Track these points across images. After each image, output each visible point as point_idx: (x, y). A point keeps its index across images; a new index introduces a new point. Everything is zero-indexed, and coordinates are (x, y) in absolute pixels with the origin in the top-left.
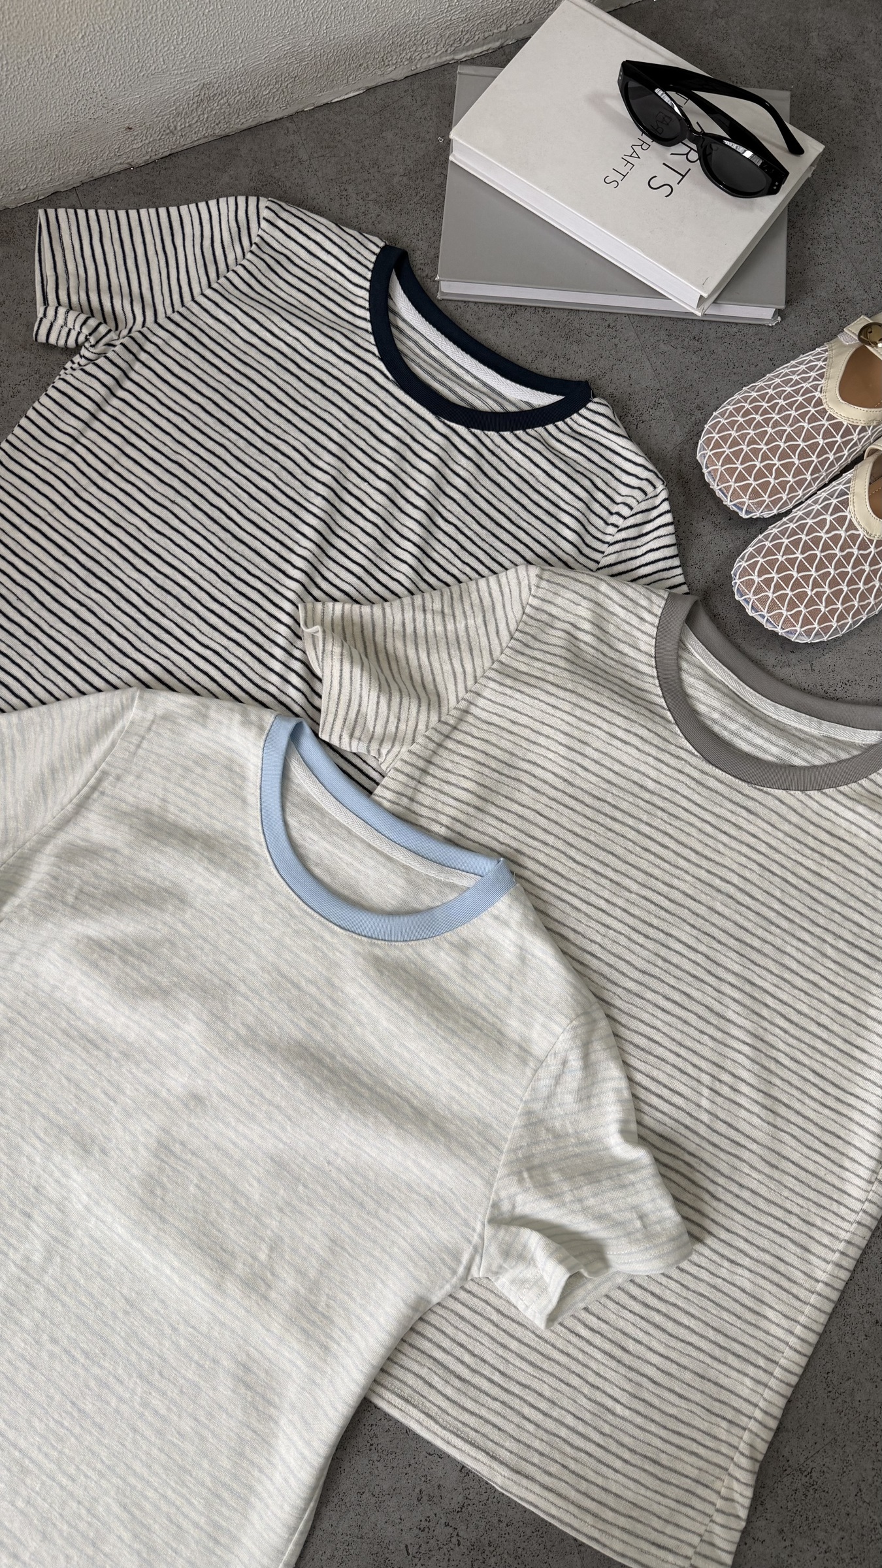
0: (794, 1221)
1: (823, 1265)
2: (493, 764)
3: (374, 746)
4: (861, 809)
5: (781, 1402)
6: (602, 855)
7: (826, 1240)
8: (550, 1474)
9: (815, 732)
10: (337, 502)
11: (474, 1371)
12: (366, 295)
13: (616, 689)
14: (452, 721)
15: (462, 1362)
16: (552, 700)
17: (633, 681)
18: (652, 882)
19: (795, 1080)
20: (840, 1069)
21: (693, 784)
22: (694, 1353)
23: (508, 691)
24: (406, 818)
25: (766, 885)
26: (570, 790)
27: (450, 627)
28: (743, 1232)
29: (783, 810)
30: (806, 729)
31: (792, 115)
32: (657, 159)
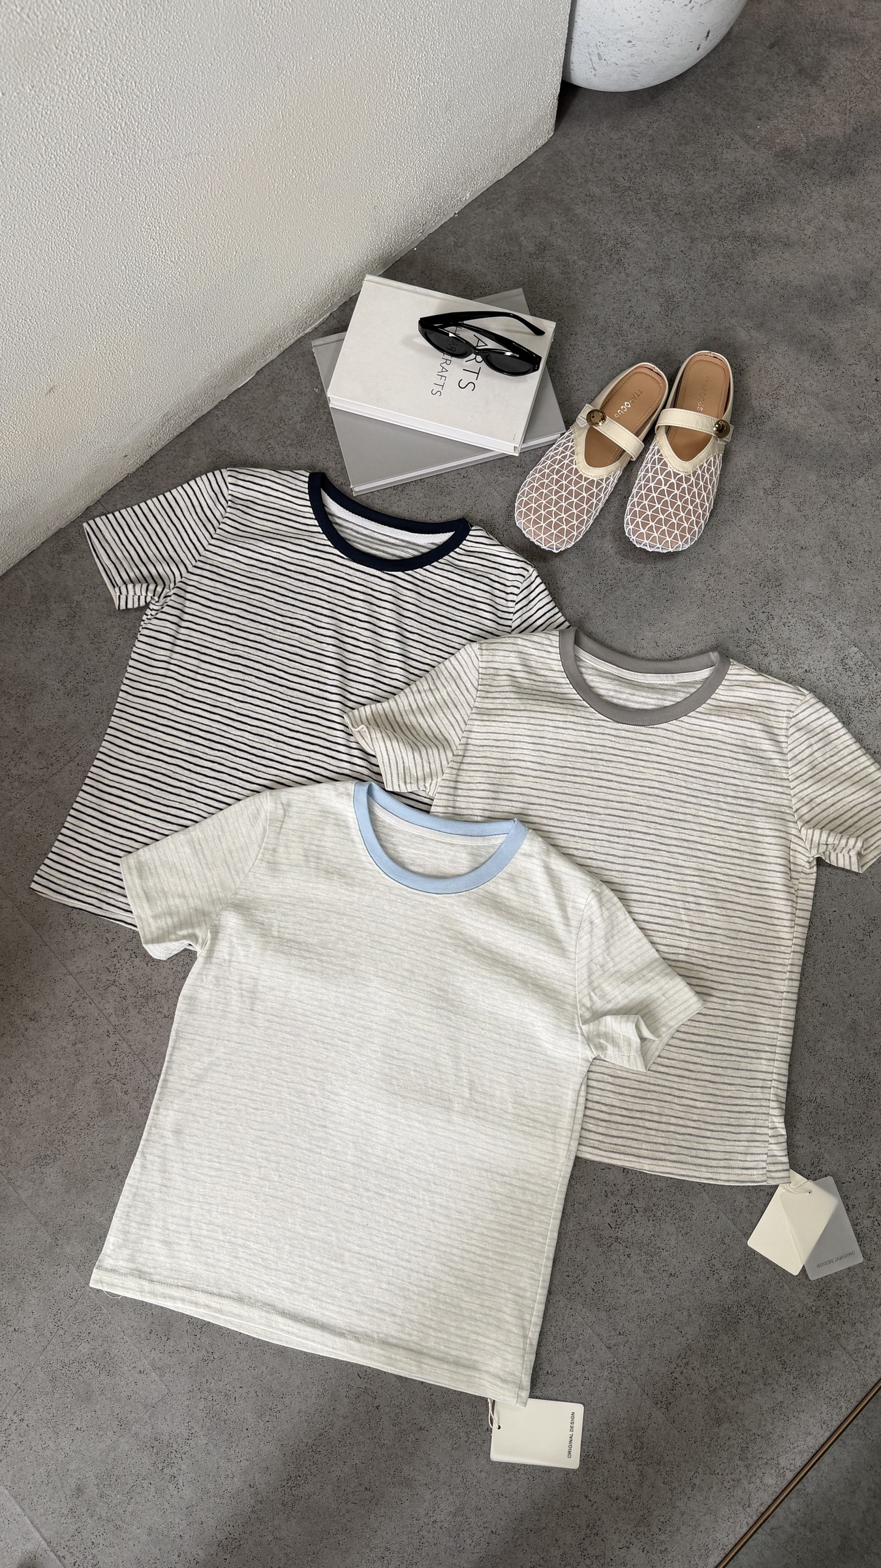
0: (757, 965)
1: (782, 982)
2: (494, 769)
3: (421, 783)
4: (713, 718)
5: (786, 1066)
6: (576, 799)
7: (779, 968)
8: (673, 1154)
9: (672, 683)
10: (342, 645)
11: (611, 1114)
12: (311, 510)
13: (549, 699)
14: (461, 753)
15: (602, 1112)
16: (515, 720)
17: (557, 690)
18: (610, 804)
19: (730, 886)
20: (753, 870)
21: (613, 738)
22: (729, 1058)
23: (487, 723)
24: (454, 819)
25: (675, 782)
26: (544, 768)
27: (438, 696)
28: (732, 981)
29: (670, 735)
30: (666, 682)
31: (527, 299)
32: (458, 368)
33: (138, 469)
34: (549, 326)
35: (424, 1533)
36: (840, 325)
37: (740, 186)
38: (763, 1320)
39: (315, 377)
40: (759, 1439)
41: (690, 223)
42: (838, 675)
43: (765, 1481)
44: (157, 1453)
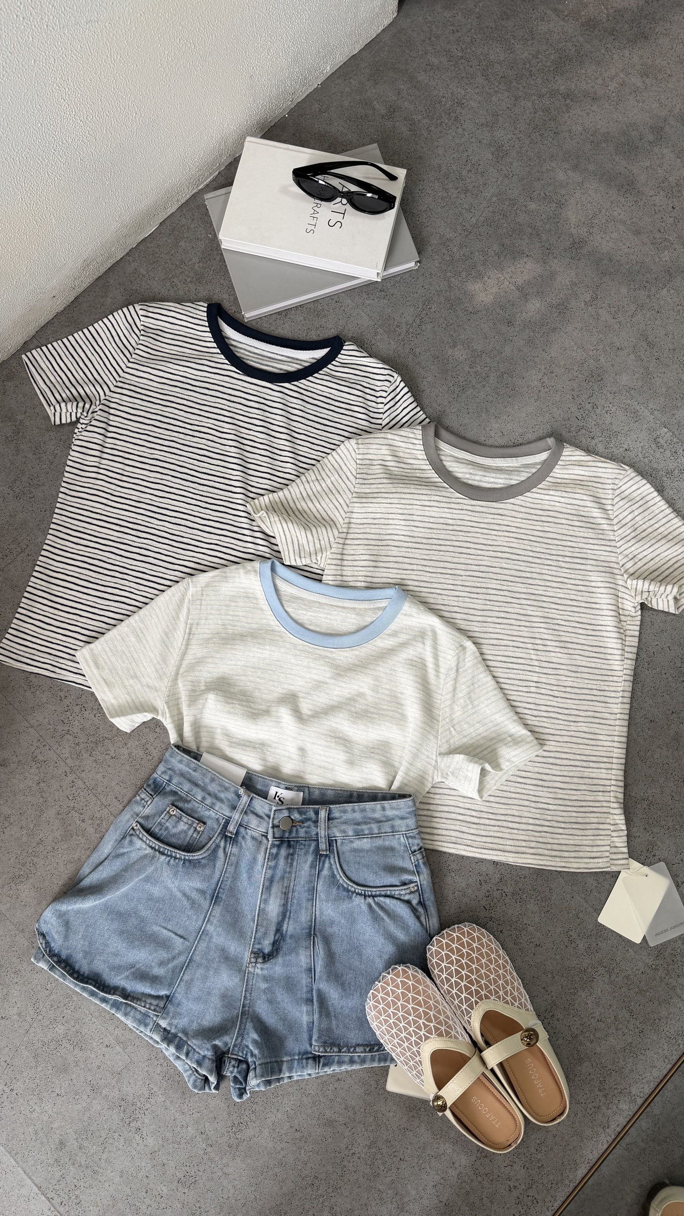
0: (595, 692)
1: (616, 706)
2: (373, 542)
3: (313, 557)
4: (551, 492)
5: (622, 773)
6: (442, 565)
7: (613, 694)
8: (532, 848)
9: (516, 465)
10: (242, 446)
11: (480, 818)
12: (210, 335)
13: (416, 483)
14: (345, 530)
15: (473, 816)
16: (389, 501)
17: (422, 475)
18: (469, 567)
19: (570, 629)
20: (589, 616)
21: (470, 513)
22: (574, 769)
23: (366, 505)
24: (343, 586)
25: (522, 547)
26: (414, 540)
27: (324, 485)
28: (575, 707)
29: (516, 508)
30: (511, 465)
31: (382, 153)
32: (327, 210)
33: (65, 309)
34: (401, 173)
35: (346, 1163)
36: (641, 163)
37: (554, 52)
38: (612, 978)
39: (209, 225)
40: (614, 1073)
41: (514, 84)
42: (652, 452)
43: (620, 1107)
44: (124, 1111)
